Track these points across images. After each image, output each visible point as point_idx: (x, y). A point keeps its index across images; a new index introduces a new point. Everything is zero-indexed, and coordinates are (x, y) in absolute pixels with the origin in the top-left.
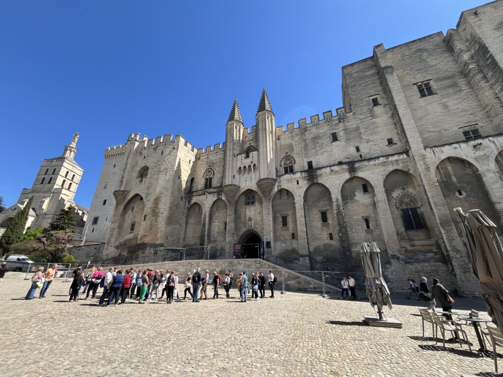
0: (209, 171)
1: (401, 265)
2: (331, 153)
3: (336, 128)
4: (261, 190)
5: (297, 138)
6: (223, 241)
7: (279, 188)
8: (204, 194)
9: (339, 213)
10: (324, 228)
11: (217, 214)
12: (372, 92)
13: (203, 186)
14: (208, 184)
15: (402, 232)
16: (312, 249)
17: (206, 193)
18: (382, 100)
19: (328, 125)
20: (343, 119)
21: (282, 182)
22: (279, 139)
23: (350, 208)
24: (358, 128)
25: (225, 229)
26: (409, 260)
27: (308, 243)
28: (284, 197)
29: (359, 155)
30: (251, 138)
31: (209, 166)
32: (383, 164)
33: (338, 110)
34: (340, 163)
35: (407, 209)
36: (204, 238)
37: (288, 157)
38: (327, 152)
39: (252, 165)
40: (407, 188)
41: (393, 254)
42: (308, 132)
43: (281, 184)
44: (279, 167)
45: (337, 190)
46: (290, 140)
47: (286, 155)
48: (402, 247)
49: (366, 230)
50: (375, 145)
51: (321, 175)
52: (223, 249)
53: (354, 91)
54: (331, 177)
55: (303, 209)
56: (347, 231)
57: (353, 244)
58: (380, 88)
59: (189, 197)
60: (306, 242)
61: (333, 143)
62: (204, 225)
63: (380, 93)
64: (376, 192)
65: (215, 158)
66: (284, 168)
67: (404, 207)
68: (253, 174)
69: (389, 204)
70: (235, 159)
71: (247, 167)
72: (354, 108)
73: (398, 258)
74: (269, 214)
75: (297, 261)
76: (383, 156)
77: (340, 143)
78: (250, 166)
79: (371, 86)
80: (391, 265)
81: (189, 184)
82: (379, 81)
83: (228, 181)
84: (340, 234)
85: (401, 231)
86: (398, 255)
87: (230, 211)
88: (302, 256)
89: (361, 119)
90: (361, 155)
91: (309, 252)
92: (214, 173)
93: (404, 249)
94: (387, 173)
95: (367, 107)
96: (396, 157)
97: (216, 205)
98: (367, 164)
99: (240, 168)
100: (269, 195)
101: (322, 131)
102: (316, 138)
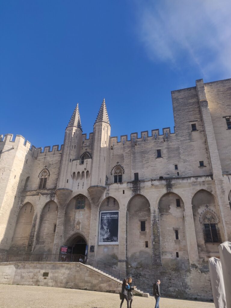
0: (45, 172)
1: (198, 273)
2: (155, 168)
3: (161, 146)
4: (90, 196)
5: (129, 150)
6: (51, 243)
7: (107, 196)
8: (38, 195)
9: (155, 224)
10: (142, 236)
11: (48, 215)
12: (192, 118)
13: (37, 185)
14: (43, 184)
15: (203, 245)
16: (129, 255)
17: (40, 194)
18: (199, 126)
19: (155, 142)
20: (167, 138)
21: (110, 190)
22: (112, 149)
23: (165, 220)
24: (178, 149)
25: (55, 231)
26: (205, 270)
27: (127, 250)
28: (111, 204)
29: (176, 172)
30: (88, 144)
31: (46, 166)
32: (194, 183)
33: (164, 130)
34: (161, 178)
35: (209, 224)
36: (32, 238)
37: (119, 167)
38: (152, 166)
39: (85, 172)
40: (210, 206)
41: (193, 263)
42: (138, 146)
43: (109, 192)
44: (109, 176)
45: (155, 203)
46: (122, 150)
47: (117, 164)
48: (201, 258)
49: (175, 240)
50: (190, 165)
51: (144, 187)
52: (49, 250)
53: (178, 115)
54: (151, 190)
55: (126, 217)
56: (159, 240)
57: (163, 252)
58: (198, 116)
59: (22, 196)
60: (125, 248)
61: (157, 159)
62: (34, 226)
63: (199, 120)
64: (185, 208)
65: (52, 160)
66: (115, 176)
67: (207, 222)
68: (86, 180)
69: (194, 218)
70: (70, 163)
71: (81, 173)
72: (177, 130)
73: (196, 267)
74: (95, 219)
75: (115, 266)
76: (194, 177)
77: (163, 160)
78: (83, 172)
79: (192, 113)
80: (190, 273)
81: (24, 182)
82: (198, 109)
83: (62, 185)
84: (154, 243)
85: (202, 243)
86: (197, 265)
87: (61, 214)
88: (120, 261)
89: (181, 141)
90: (178, 173)
91: (127, 257)
92: (49, 174)
93: (202, 259)
94: (195, 192)
95: (187, 131)
96: (203, 179)
97: (48, 206)
98: (181, 182)
99: (74, 173)
100: (98, 201)
101: (149, 147)
102: (143, 153)
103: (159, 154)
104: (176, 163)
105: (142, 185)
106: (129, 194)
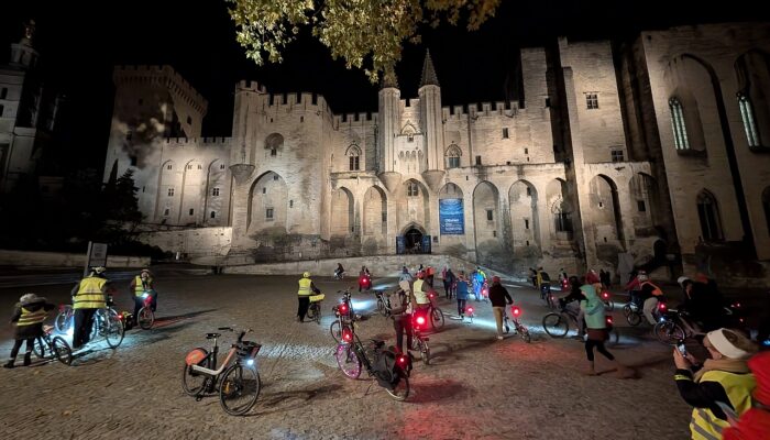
0: (354, 148)
2: (501, 151)
3: (508, 124)
4: (427, 182)
5: (466, 126)
6: (383, 233)
7: (447, 182)
10: (489, 226)
11: (372, 203)
13: (348, 166)
14: (355, 164)
16: (478, 244)
17: (357, 177)
19: (500, 118)
20: (515, 114)
22: (444, 123)
23: (515, 208)
25: (384, 219)
26: (556, 255)
27: (475, 239)
29: (527, 158)
30: (409, 114)
31: (354, 142)
34: (509, 164)
35: (560, 214)
38: (497, 148)
39: (417, 152)
41: (545, 250)
42: (479, 122)
43: (449, 177)
45: (505, 192)
46: (457, 127)
47: (452, 143)
48: (552, 245)
49: (525, 229)
50: (542, 150)
51: (491, 173)
52: (383, 242)
53: (529, 84)
54: (500, 177)
55: (472, 206)
56: (510, 230)
57: (514, 241)
59: (332, 180)
61: (503, 140)
64: (538, 196)
65: (361, 132)
66: (449, 158)
67: (557, 212)
69: (547, 208)
70: (395, 140)
71: (411, 153)
72: (528, 104)
74: (435, 209)
75: (464, 254)
76: (549, 164)
77: (511, 141)
78: (414, 152)
79: (546, 83)
80: (542, 258)
83: (388, 167)
84: (505, 233)
85: (553, 232)
88: (469, 250)
89: (532, 119)
91: (476, 247)
92: (361, 152)
93: (553, 247)
94: (550, 181)
95: (539, 107)
96: (559, 166)
97: (369, 192)
98: (535, 169)
100: (436, 188)
101: (492, 124)
102: (486, 131)
103: (506, 134)
104: (527, 146)
105: (489, 170)
106: (474, 180)
